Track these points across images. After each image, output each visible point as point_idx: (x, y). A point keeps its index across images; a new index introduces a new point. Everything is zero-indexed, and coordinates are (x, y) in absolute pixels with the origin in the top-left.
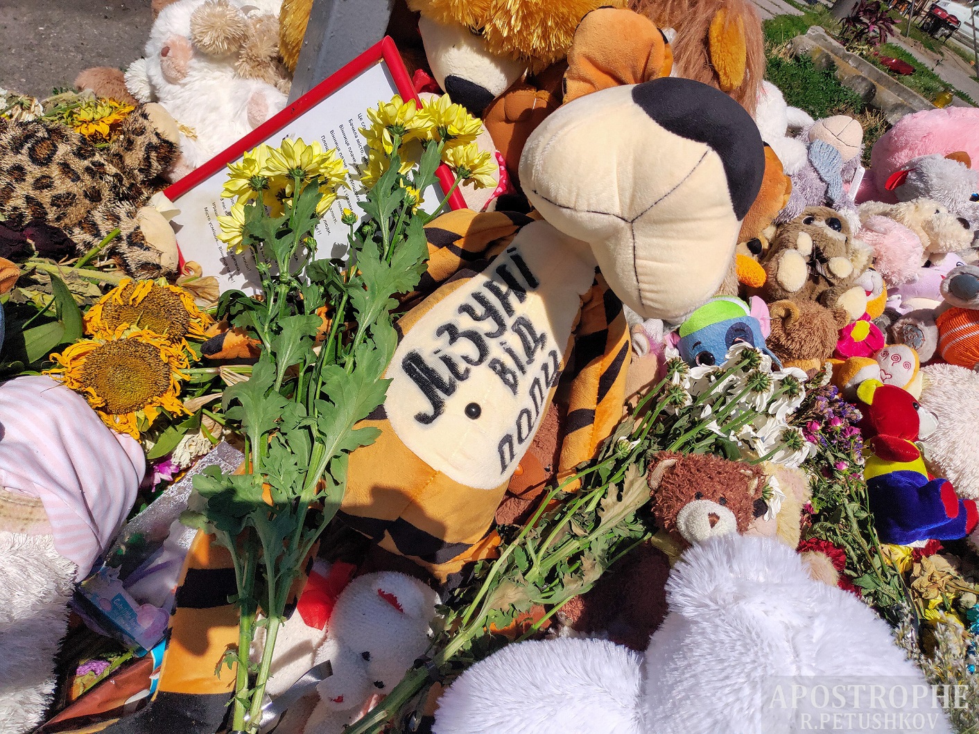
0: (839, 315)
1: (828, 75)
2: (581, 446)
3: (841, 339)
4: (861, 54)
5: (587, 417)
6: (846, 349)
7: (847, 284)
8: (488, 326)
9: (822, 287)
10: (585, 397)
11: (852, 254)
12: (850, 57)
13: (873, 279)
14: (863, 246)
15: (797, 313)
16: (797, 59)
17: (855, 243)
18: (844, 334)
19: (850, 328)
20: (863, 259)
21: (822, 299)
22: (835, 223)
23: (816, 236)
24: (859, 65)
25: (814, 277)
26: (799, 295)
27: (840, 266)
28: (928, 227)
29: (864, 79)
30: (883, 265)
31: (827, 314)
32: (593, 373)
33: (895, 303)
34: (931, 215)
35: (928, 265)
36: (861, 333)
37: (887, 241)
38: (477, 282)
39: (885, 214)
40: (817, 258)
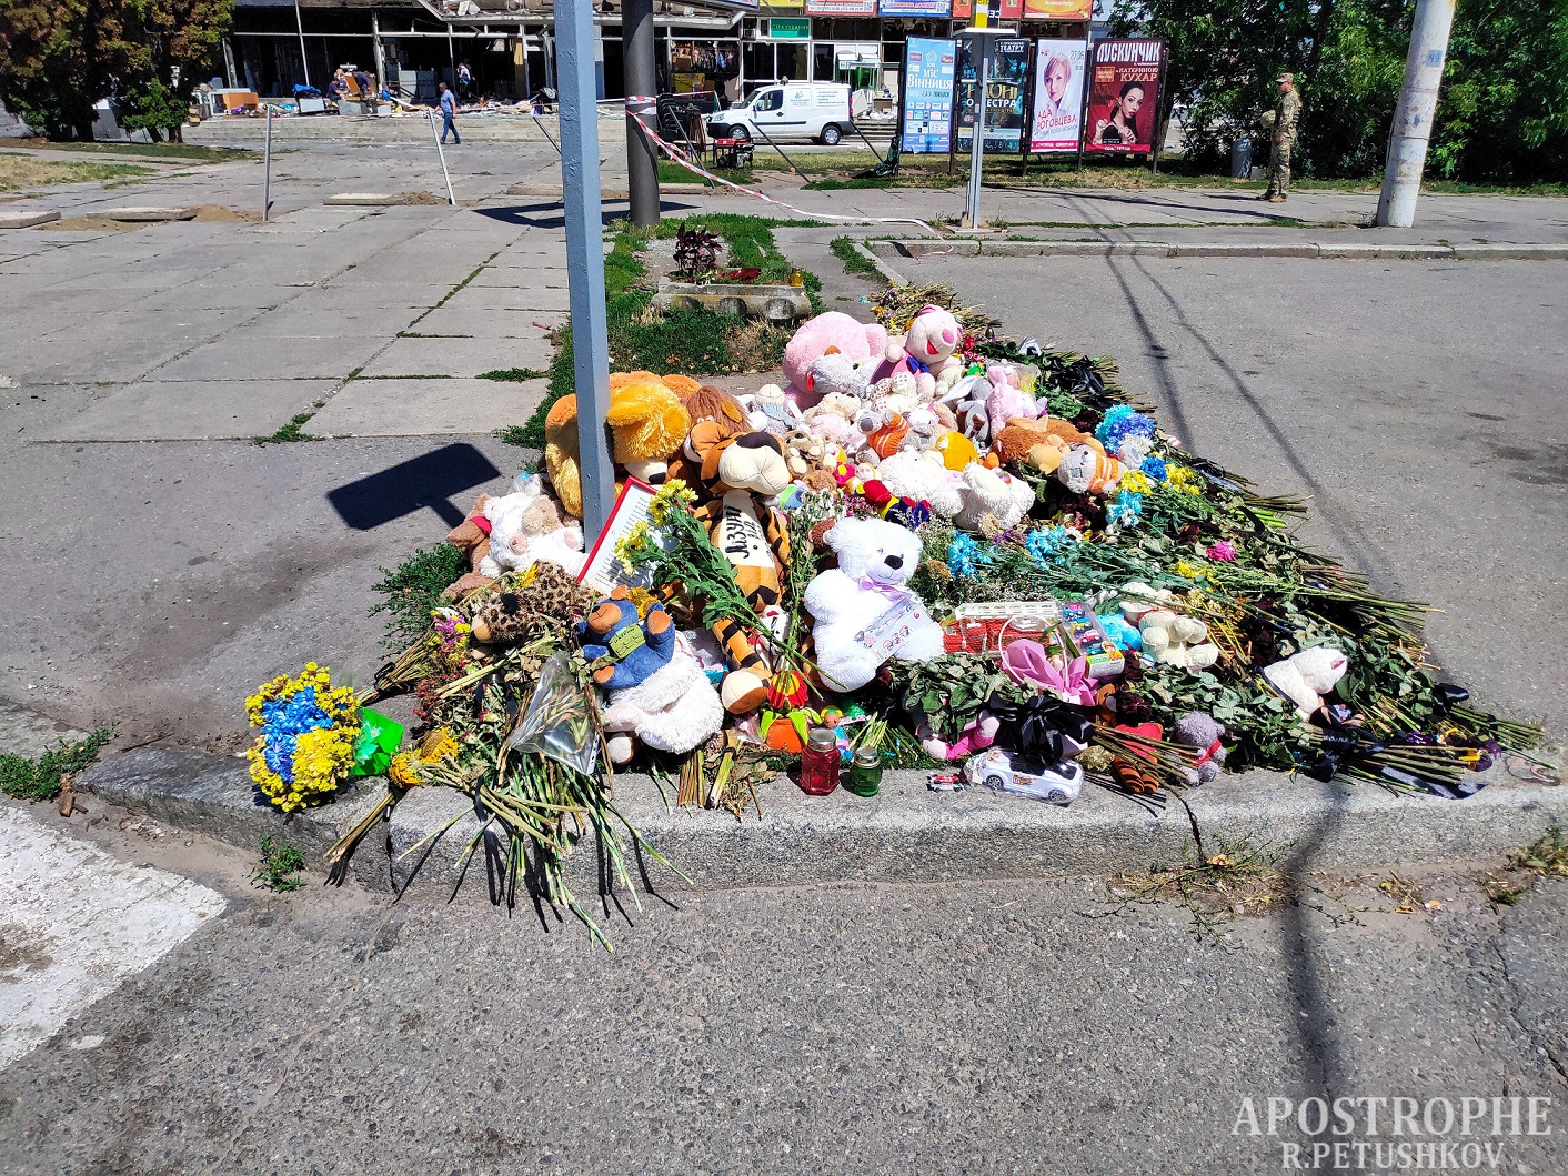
0: (828, 469)
1: (700, 312)
2: (785, 550)
3: (837, 478)
4: (712, 282)
5: (780, 540)
6: (841, 482)
7: (822, 455)
8: (738, 529)
9: (814, 464)
10: (775, 535)
11: (815, 443)
12: (705, 289)
13: (832, 447)
14: (818, 437)
15: (812, 478)
16: (666, 315)
17: (812, 437)
18: (836, 474)
19: (837, 471)
20: (821, 442)
21: (817, 468)
22: (799, 436)
23: (796, 446)
24: (718, 292)
25: (809, 462)
26: (808, 472)
27: (814, 451)
28: (838, 407)
29: (729, 299)
30: (832, 438)
31: (823, 472)
32: (771, 527)
33: (851, 450)
34: (836, 401)
35: (852, 423)
36: (843, 471)
37: (826, 426)
38: (724, 521)
39: (816, 414)
40: (803, 454)
